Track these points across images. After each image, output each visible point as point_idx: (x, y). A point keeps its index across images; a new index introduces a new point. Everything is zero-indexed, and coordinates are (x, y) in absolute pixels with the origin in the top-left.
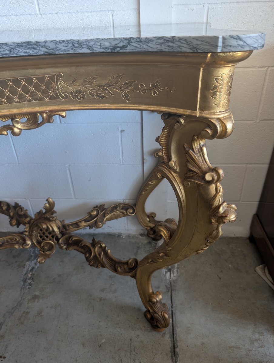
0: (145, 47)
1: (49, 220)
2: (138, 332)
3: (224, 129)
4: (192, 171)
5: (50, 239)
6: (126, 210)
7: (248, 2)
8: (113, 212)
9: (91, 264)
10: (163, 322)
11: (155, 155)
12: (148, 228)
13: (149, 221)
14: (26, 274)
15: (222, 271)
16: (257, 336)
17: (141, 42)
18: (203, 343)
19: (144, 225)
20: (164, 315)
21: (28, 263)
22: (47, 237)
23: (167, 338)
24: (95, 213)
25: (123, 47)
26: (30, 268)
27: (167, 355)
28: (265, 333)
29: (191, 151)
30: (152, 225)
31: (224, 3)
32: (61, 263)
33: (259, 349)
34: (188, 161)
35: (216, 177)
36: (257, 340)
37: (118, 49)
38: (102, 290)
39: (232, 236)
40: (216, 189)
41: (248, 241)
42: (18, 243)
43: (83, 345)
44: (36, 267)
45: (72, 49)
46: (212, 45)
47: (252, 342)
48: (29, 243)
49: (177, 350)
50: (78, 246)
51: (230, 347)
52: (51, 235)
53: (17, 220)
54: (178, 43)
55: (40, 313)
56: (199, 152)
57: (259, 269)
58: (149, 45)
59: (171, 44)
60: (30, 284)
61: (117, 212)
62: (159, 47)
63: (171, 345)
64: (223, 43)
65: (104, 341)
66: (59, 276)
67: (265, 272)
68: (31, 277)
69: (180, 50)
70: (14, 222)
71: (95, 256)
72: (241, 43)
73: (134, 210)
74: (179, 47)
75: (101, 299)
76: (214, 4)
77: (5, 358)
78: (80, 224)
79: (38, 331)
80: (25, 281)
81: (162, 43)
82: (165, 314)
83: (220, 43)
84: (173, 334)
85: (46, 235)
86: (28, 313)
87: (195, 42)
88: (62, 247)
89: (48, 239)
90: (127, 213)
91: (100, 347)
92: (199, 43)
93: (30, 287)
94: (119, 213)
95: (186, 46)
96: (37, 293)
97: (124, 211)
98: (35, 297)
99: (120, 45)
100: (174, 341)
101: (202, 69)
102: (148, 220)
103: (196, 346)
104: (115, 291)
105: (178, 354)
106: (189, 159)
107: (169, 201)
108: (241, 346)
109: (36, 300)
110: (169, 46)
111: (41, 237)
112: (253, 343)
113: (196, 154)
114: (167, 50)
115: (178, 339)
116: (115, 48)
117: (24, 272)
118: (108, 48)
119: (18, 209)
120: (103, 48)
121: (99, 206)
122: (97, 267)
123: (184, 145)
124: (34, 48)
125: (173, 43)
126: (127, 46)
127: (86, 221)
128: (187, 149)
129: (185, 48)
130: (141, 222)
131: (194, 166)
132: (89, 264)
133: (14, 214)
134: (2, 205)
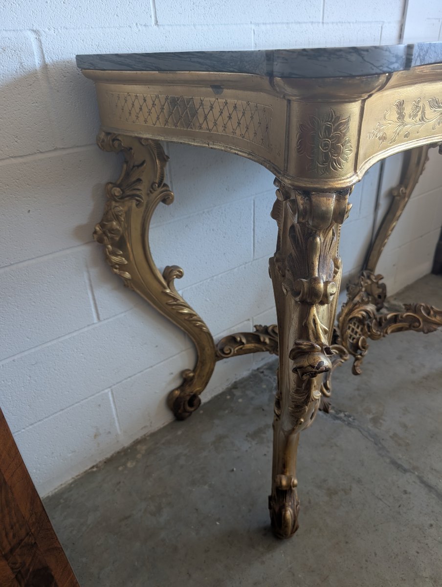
5: (360, 335)
9: (426, 331)
39: (421, 276)
41: (434, 276)
48: (346, 351)
52: (360, 328)
55: (404, 426)
66: (358, 389)
68: (336, 411)
71: (425, 320)
75: (426, 378)
79: (431, 437)
85: (355, 331)
86: (395, 435)
88: (380, 335)
89: (358, 335)
93: (352, 417)
96: (370, 416)
98: (375, 421)
109: (381, 421)
132: (424, 333)
133: (270, 339)
134: (239, 339)
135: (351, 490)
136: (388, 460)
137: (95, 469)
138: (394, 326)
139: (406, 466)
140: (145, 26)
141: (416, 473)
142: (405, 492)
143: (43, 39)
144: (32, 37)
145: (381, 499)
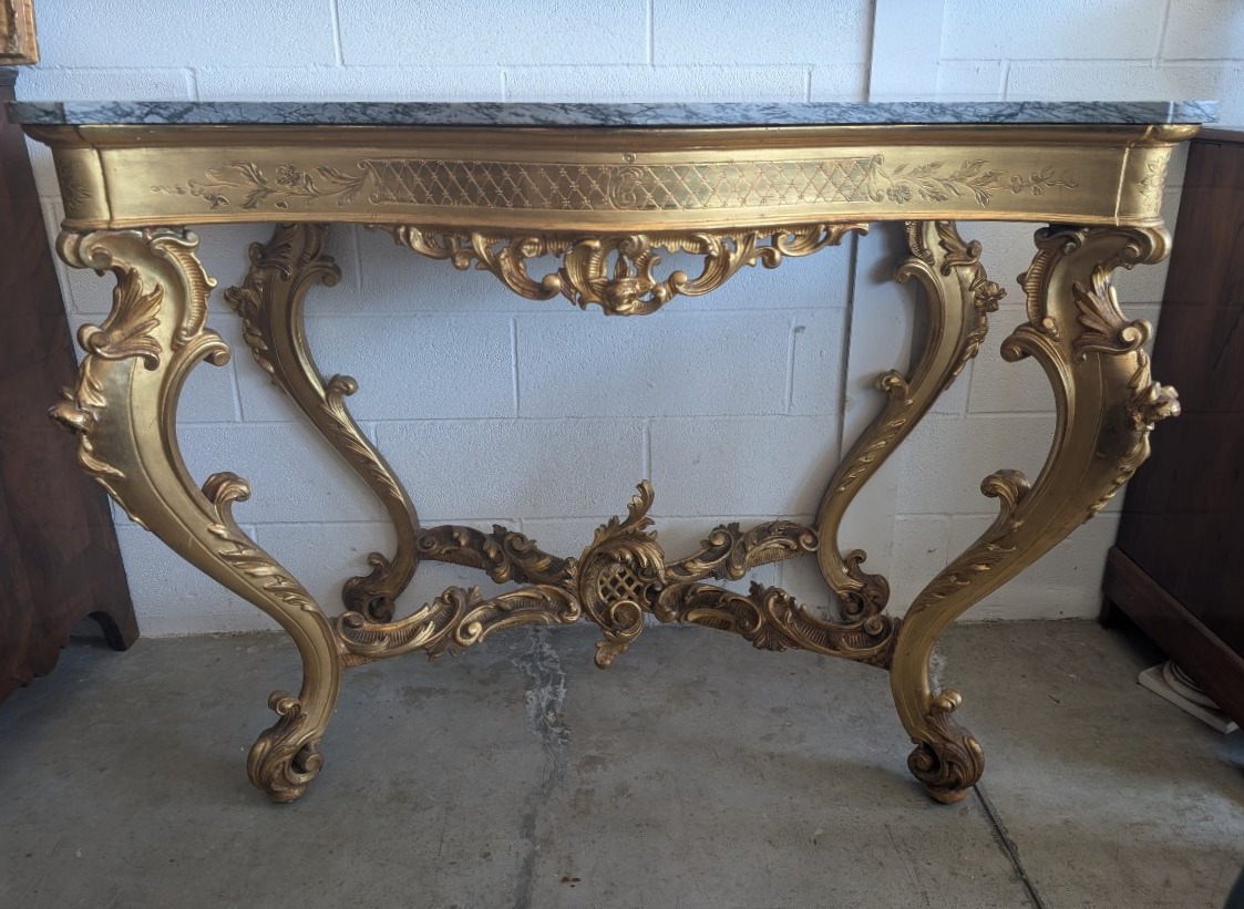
0: (1047, 115)
1: (643, 539)
2: (899, 811)
3: (1160, 246)
4: (1091, 330)
5: (630, 598)
6: (796, 537)
7: (1087, 60)
8: (764, 542)
9: (761, 643)
10: (969, 764)
11: (883, 383)
12: (844, 594)
13: (848, 574)
14: (538, 716)
15: (1056, 687)
16: (1188, 801)
17: (1041, 108)
18: (1066, 822)
19: (835, 585)
20: (970, 745)
21: (529, 693)
22: (622, 591)
23: (975, 816)
24: (719, 542)
25: (1011, 115)
26: (543, 704)
27: (988, 846)
28: (1205, 796)
29: (1090, 295)
30: (856, 584)
31: (1041, 60)
32: (624, 690)
33: (1202, 824)
34: (1083, 313)
35: (1140, 336)
36: (1189, 809)
37: (1002, 118)
38: (768, 738)
39: (1057, 617)
40: (1139, 359)
42: (547, 608)
43: (770, 842)
44: (560, 700)
45: (929, 116)
46: (1160, 114)
47: (1181, 813)
48: (575, 607)
49: (1010, 836)
50: (713, 606)
51: (1131, 824)
52: (634, 586)
53: (513, 564)
54: (1103, 111)
55: (622, 790)
56: (1104, 295)
57: (1147, 677)
58: (1054, 113)
59: (1090, 112)
60: (561, 735)
61: (774, 544)
62: (1070, 117)
63: (990, 829)
64: (1175, 111)
65: (819, 832)
66: (635, 714)
67: (1165, 681)
68: (556, 723)
69: (1104, 120)
70: (503, 572)
71: (770, 624)
72: (1198, 112)
73: (815, 538)
74: (1104, 115)
75: (771, 756)
76: (1021, 60)
77: (577, 880)
78: (690, 565)
79: (638, 825)
80: (544, 729)
81: (1077, 111)
82: (973, 743)
83: (1171, 112)
84: (987, 809)
85: (619, 585)
86: (590, 792)
87: (1131, 109)
88: (668, 614)
89: (625, 597)
90: (798, 544)
91: (815, 843)
92: (1137, 110)
93: (566, 741)
94: (777, 545)
95: (1117, 115)
96: (593, 752)
97: (791, 542)
98: (591, 762)
99: (1006, 112)
100: (993, 821)
101: (1127, 150)
102: (845, 570)
103: (1050, 826)
104: (801, 738)
105: (1013, 843)
106: (1084, 308)
107: (899, 518)
108: (1158, 821)
109: (599, 767)
110: (1087, 115)
111: (605, 591)
112: (1184, 814)
113: (1100, 298)
114: (1083, 121)
115: (1003, 818)
116: (997, 116)
117: (532, 713)
118: (986, 116)
119: (509, 538)
120: (977, 116)
121: (726, 525)
122: (779, 648)
123: (1074, 286)
124: (873, 113)
125: (1094, 110)
126: (1017, 114)
127: (704, 559)
128: (1083, 291)
129: (1114, 118)
130: (828, 575)
131: (1095, 321)
132: (754, 645)
133: (499, 552)
134: (456, 535)
135: (425, 809)
136: (527, 811)
137: (216, 637)
138: (706, 612)
139: (539, 832)
140: (326, 66)
141: (538, 847)
142: (486, 855)
143: (199, 77)
144: (187, 74)
145: (442, 841)
